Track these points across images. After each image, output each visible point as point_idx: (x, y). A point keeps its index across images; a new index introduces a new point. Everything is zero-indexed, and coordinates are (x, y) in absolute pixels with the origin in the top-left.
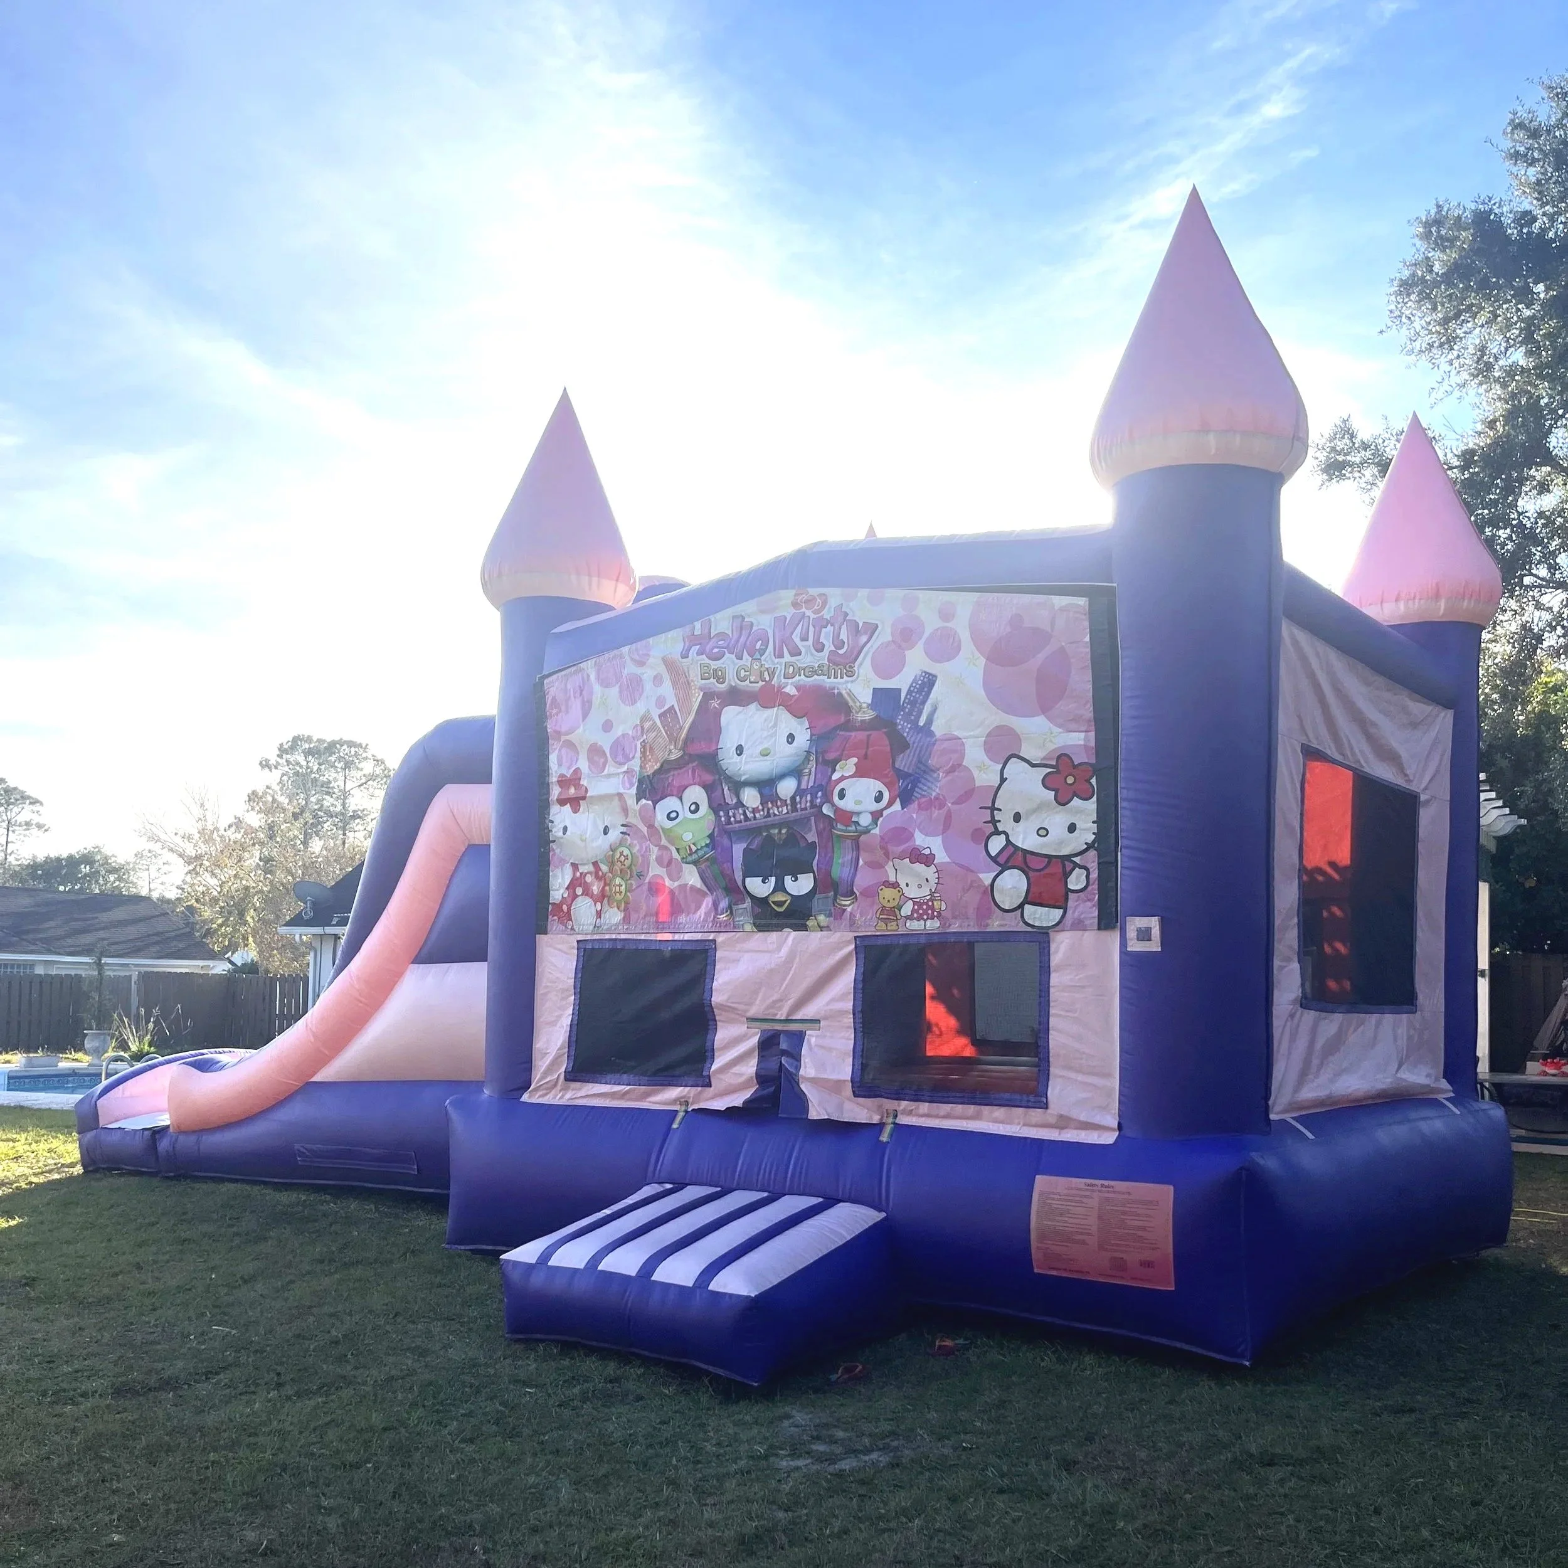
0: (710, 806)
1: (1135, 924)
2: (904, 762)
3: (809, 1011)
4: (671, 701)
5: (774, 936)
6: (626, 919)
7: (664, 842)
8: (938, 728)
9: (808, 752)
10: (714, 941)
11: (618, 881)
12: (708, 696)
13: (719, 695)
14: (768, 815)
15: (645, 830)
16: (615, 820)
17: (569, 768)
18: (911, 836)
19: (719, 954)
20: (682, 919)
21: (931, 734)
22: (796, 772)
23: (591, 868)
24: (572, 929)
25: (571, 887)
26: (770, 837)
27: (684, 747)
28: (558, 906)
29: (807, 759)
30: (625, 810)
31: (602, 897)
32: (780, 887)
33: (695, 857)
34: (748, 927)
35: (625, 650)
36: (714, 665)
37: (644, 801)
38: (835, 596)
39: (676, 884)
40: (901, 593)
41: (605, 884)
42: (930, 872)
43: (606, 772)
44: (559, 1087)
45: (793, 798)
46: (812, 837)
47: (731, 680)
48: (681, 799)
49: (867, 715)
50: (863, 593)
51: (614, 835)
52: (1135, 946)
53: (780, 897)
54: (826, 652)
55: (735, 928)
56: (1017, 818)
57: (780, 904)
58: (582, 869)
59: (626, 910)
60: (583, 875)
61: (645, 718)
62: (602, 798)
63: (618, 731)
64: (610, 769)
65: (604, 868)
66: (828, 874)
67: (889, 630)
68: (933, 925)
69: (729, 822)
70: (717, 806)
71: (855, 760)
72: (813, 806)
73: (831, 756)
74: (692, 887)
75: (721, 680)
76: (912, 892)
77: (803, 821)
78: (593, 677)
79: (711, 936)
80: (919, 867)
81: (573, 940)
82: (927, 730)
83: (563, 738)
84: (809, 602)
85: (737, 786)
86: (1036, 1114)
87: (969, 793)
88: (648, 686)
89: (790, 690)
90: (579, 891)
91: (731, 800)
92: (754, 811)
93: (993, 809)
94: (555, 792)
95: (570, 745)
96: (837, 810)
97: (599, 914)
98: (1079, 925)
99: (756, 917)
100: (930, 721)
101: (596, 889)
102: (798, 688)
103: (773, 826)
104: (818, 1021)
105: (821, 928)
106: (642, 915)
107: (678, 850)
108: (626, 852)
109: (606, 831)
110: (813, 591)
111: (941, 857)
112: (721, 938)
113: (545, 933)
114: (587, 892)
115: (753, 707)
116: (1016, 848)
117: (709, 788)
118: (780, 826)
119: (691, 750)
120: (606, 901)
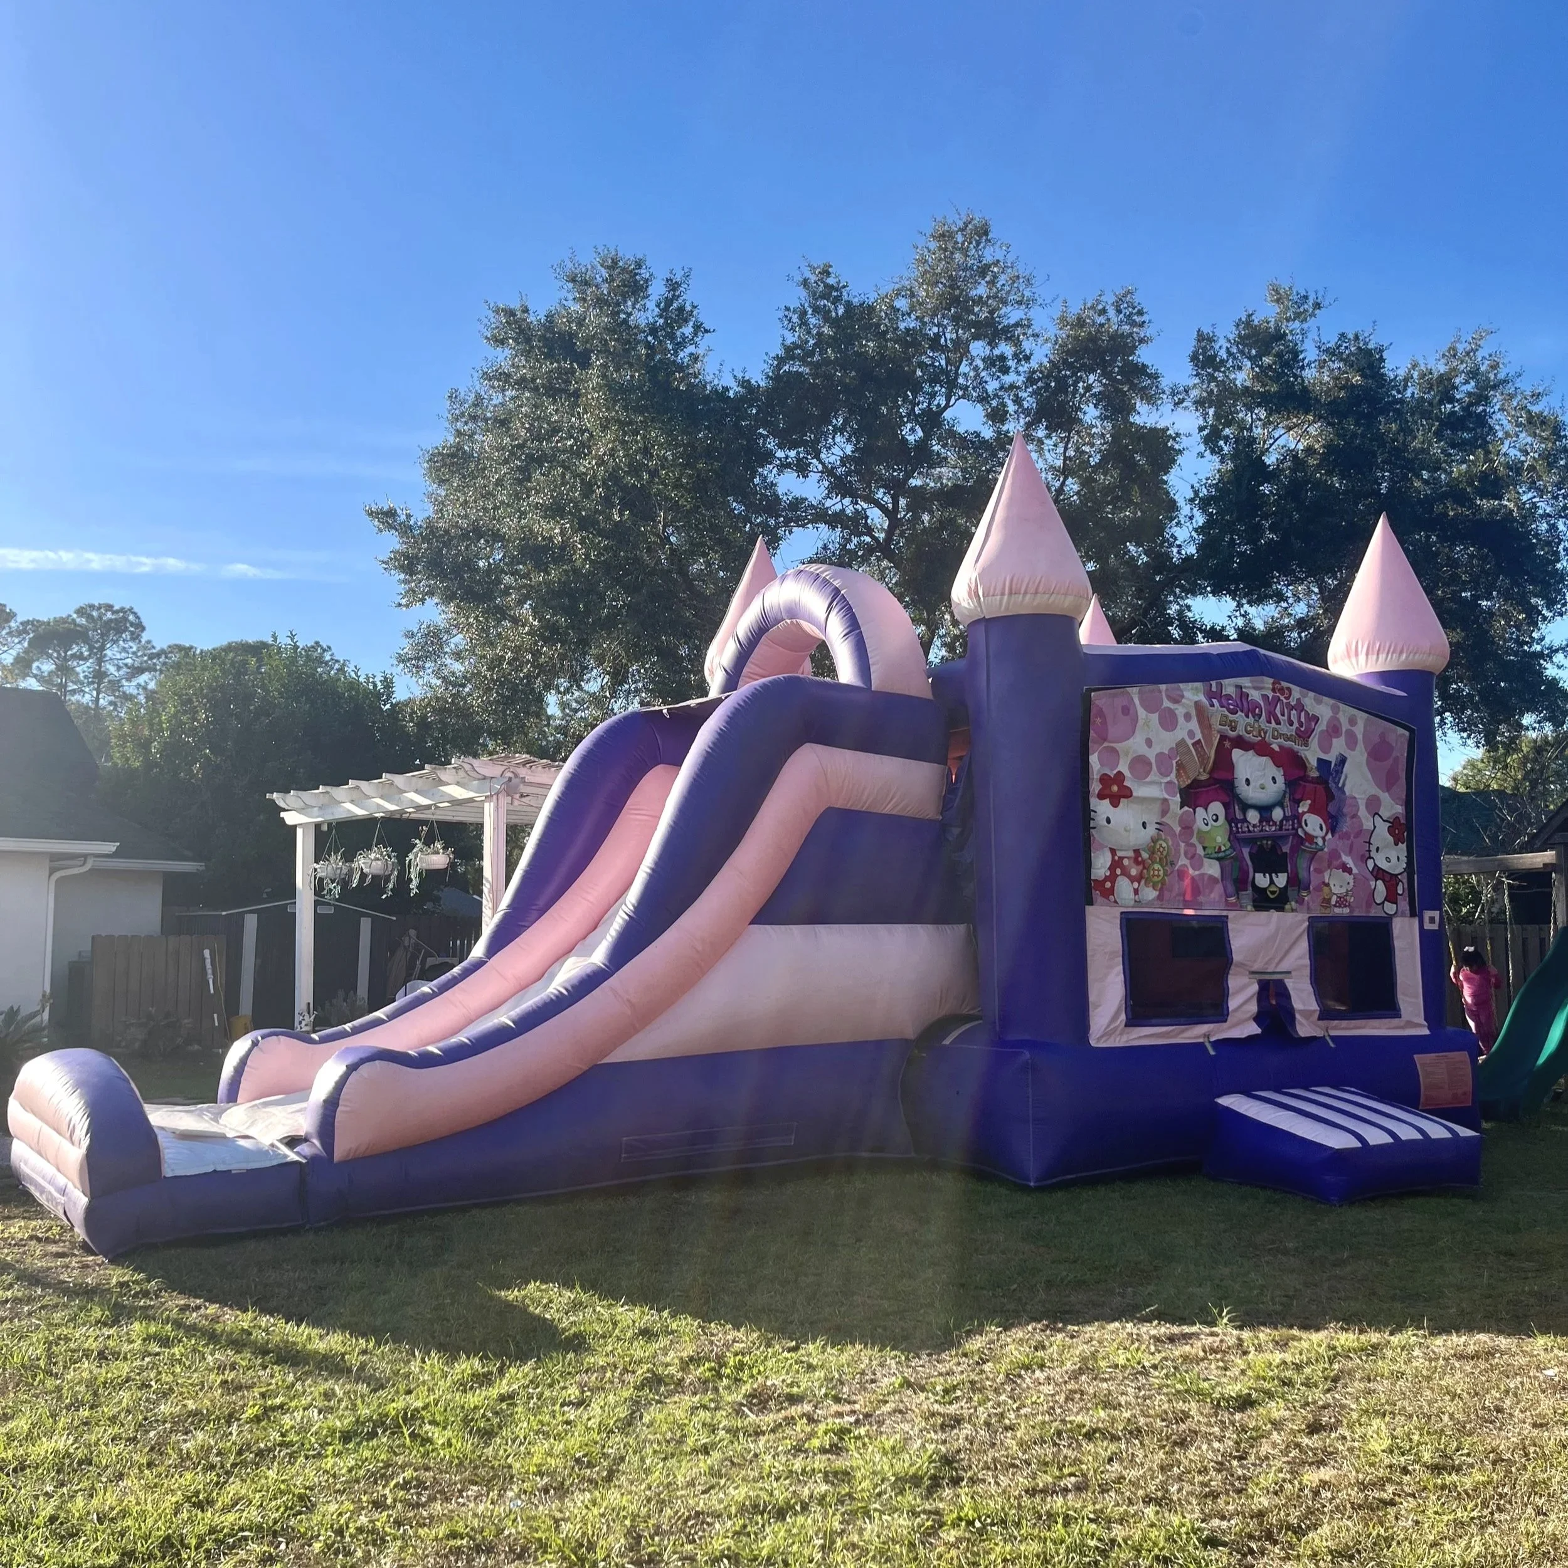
0: (1226, 818)
1: (1428, 914)
2: (1332, 808)
3: (1283, 967)
4: (1199, 736)
5: (1263, 915)
6: (1160, 897)
7: (1194, 840)
8: (1346, 789)
9: (1285, 792)
10: (1227, 917)
11: (1157, 866)
12: (1223, 738)
13: (1231, 739)
14: (1262, 831)
15: (1178, 829)
16: (1152, 818)
17: (1112, 770)
18: (1340, 857)
19: (1230, 926)
20: (1201, 899)
21: (1344, 793)
22: (1280, 804)
23: (1131, 854)
24: (1116, 902)
25: (1112, 868)
26: (1261, 846)
27: (1210, 773)
28: (1100, 884)
29: (1284, 796)
30: (1164, 812)
31: (1138, 879)
32: (1272, 882)
33: (1221, 855)
34: (1249, 908)
35: (1163, 687)
36: (1232, 717)
37: (1186, 808)
38: (1296, 691)
39: (1197, 873)
40: (1331, 701)
41: (1144, 868)
42: (1349, 878)
43: (1147, 780)
44: (1118, 1032)
45: (1281, 822)
46: (1286, 849)
47: (1241, 731)
48: (1206, 809)
49: (1314, 774)
50: (1311, 694)
51: (1151, 830)
52: (1428, 926)
53: (1273, 888)
54: (1294, 727)
55: (1242, 908)
56: (1378, 849)
57: (1273, 893)
58: (1120, 854)
59: (1161, 890)
60: (1121, 858)
61: (1182, 743)
62: (1143, 800)
63: (1157, 749)
64: (1154, 776)
65: (1145, 855)
66: (1297, 875)
67: (1325, 723)
68: (1346, 911)
69: (1238, 832)
70: (1230, 819)
71: (1309, 802)
72: (1293, 828)
73: (1297, 797)
74: (1211, 877)
75: (1233, 729)
76: (1336, 890)
77: (1286, 837)
78: (1137, 701)
79: (1224, 913)
80: (1346, 874)
81: (1117, 912)
82: (1342, 790)
83: (1106, 744)
84: (1282, 691)
85: (1245, 807)
86: (1395, 1021)
87: (1360, 832)
88: (1181, 720)
89: (1275, 747)
90: (1118, 871)
91: (1239, 816)
92: (1254, 826)
93: (1370, 843)
94: (1095, 787)
95: (1114, 751)
96: (1306, 833)
97: (1136, 892)
98: (1403, 915)
99: (1254, 901)
100: (1344, 785)
101: (1134, 872)
102: (1280, 747)
103: (1264, 838)
104: (1289, 973)
105: (1293, 910)
106: (1174, 894)
107: (1204, 848)
108: (1164, 845)
109: (1144, 825)
110: (1285, 684)
111: (1355, 871)
112: (1231, 914)
113: (1091, 903)
114: (1125, 873)
115: (1251, 752)
116: (1380, 869)
117: (1226, 806)
118: (1267, 838)
119: (1216, 776)
120: (1143, 882)
